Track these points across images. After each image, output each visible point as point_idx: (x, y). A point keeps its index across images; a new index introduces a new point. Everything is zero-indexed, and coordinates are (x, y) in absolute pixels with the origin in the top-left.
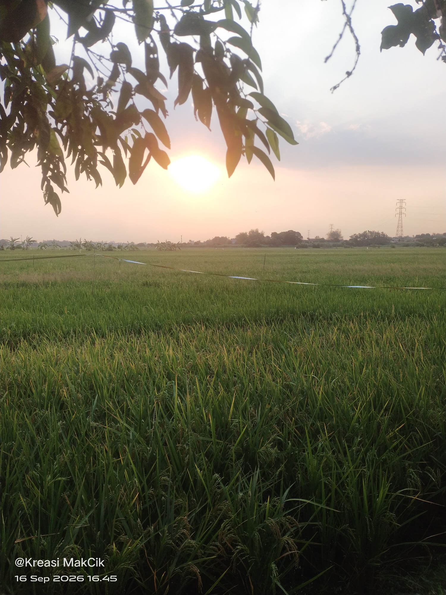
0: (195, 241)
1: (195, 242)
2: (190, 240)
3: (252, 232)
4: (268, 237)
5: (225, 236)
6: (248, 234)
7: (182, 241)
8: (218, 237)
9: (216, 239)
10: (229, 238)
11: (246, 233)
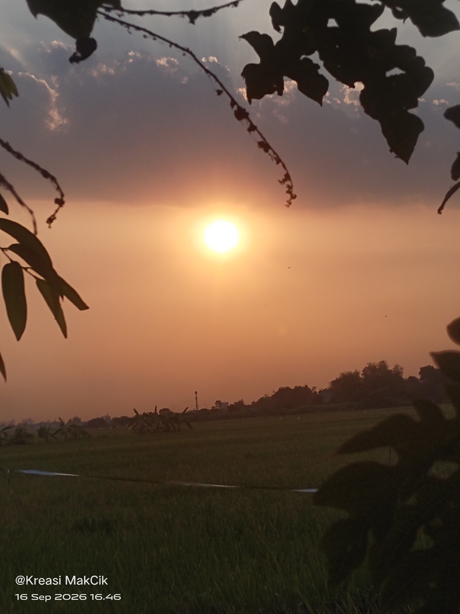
0: (231, 402)
1: (231, 405)
2: (218, 402)
3: (371, 369)
4: (412, 379)
5: (303, 385)
6: (361, 376)
7: (197, 406)
8: (288, 388)
9: (283, 392)
10: (314, 388)
11: (357, 373)
